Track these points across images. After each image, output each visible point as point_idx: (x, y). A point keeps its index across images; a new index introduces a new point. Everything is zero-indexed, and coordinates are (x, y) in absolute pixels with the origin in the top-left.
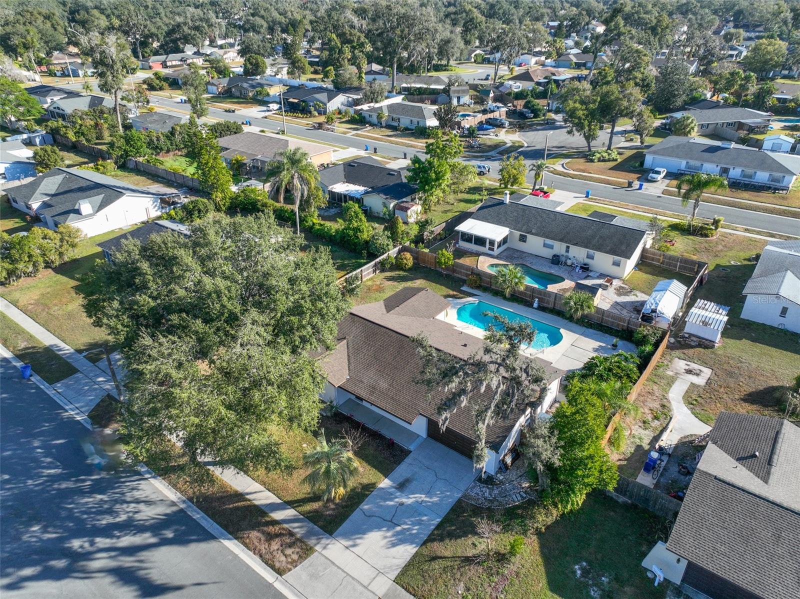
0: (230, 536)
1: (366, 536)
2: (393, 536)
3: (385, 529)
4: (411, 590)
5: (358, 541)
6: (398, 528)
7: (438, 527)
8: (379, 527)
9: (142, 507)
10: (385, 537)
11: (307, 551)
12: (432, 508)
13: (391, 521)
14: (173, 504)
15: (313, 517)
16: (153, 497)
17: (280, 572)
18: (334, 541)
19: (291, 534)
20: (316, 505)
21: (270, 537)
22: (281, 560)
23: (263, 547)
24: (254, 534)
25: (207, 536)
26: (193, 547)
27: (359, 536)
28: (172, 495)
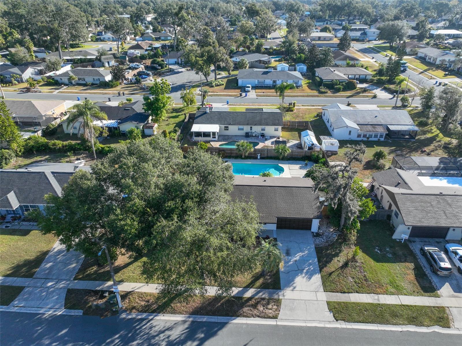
0: (234, 318)
1: (295, 281)
2: (306, 275)
3: (300, 274)
4: (334, 291)
5: (294, 285)
6: (305, 271)
7: (319, 261)
8: (297, 275)
9: (168, 333)
10: (304, 277)
11: (278, 302)
12: (309, 256)
13: (299, 270)
14: (184, 322)
15: (264, 287)
16: (168, 325)
17: (275, 317)
18: (285, 291)
19: (263, 299)
20: (261, 281)
21: (255, 306)
22: (270, 312)
23: (255, 312)
24: (245, 309)
25: (223, 325)
26: (220, 333)
27: (292, 283)
28: (179, 318)
